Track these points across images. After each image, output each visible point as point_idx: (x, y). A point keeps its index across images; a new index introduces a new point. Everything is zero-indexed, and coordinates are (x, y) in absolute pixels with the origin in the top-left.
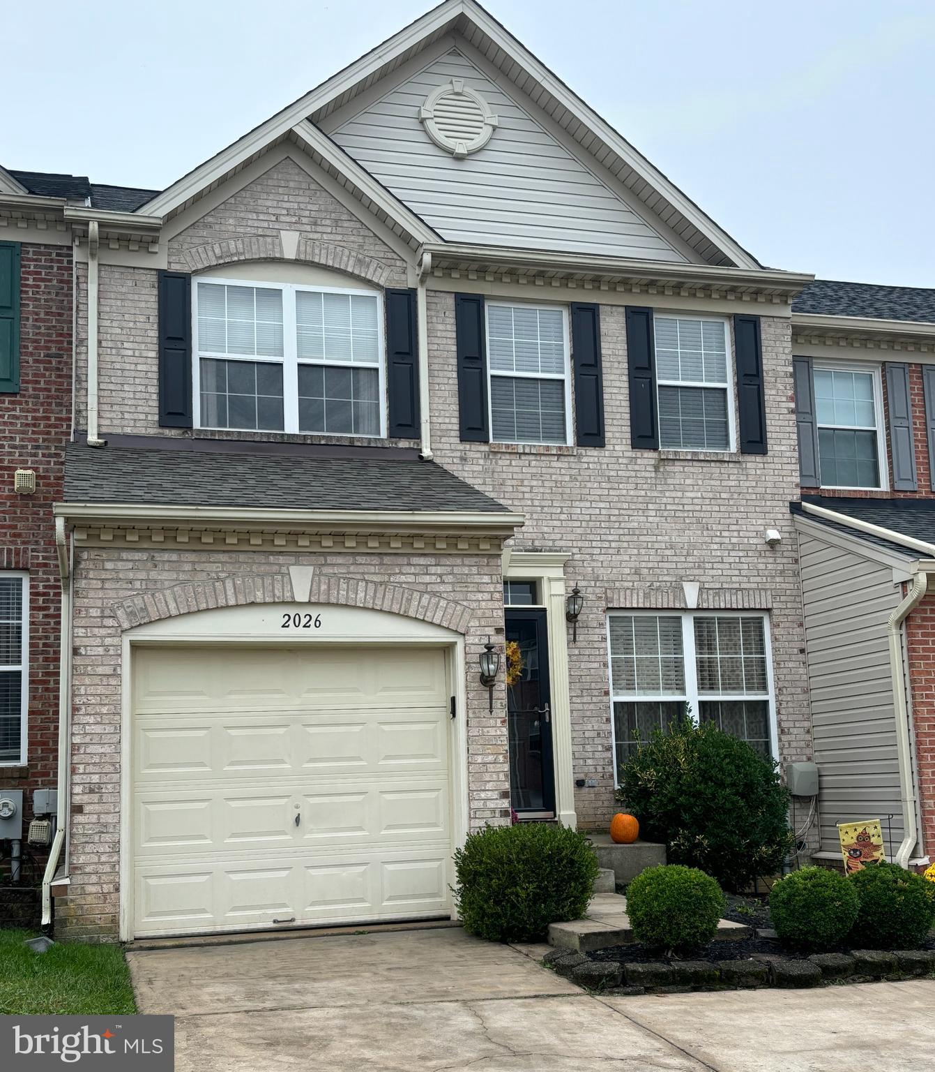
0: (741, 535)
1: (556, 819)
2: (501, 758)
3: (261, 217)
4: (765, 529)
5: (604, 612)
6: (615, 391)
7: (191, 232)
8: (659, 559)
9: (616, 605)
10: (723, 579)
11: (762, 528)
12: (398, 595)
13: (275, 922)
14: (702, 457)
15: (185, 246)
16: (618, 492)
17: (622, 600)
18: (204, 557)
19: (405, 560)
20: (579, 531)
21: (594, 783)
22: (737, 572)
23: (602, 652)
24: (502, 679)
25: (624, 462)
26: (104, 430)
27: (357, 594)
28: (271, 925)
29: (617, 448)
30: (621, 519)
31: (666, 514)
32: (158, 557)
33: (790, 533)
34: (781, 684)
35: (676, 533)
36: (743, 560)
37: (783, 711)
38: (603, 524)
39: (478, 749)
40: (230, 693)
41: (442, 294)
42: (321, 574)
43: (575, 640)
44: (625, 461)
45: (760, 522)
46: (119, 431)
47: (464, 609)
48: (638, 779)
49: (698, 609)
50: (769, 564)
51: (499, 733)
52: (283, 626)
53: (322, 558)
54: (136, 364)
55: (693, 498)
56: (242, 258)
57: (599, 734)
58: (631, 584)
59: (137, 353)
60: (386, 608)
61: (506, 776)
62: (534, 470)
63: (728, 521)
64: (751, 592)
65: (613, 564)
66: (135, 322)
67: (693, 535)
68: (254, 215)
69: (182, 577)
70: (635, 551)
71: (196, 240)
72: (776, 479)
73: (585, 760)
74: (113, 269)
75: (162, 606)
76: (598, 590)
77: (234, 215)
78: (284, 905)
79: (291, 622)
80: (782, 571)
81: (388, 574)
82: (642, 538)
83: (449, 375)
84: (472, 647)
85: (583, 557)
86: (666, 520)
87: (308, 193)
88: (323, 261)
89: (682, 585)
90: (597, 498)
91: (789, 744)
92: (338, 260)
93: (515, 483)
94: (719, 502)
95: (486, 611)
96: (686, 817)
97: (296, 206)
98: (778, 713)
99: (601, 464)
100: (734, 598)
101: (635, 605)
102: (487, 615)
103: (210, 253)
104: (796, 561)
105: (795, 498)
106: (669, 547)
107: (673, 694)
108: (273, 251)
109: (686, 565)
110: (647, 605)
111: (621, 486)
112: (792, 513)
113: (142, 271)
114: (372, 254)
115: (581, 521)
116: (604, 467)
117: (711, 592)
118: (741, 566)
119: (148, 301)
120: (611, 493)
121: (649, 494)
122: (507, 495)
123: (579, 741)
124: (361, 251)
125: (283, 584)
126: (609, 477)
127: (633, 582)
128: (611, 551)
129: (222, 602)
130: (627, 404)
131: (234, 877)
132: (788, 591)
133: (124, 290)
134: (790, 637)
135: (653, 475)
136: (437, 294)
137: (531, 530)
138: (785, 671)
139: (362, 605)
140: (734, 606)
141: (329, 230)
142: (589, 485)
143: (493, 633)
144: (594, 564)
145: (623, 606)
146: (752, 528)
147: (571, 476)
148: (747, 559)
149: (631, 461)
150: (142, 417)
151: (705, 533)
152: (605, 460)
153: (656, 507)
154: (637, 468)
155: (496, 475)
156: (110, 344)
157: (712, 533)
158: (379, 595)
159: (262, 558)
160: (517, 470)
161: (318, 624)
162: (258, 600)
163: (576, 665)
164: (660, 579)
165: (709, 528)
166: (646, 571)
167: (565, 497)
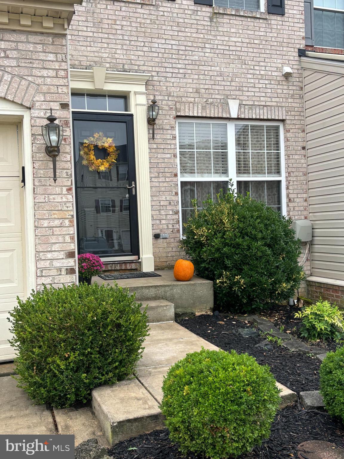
0: (267, 69)
1: (140, 260)
2: (67, 222)
4: (282, 66)
5: (174, 118)
8: (212, 83)
9: (182, 114)
10: (254, 99)
11: (280, 65)
14: (242, 14)
16: (185, 34)
17: (187, 110)
20: (157, 60)
21: (167, 235)
22: (263, 94)
23: (173, 146)
24: (68, 150)
29: (184, 2)
30: (187, 53)
31: (217, 51)
33: (298, 69)
34: (290, 170)
35: (224, 65)
36: (268, 86)
37: (290, 188)
38: (174, 56)
39: (44, 214)
43: (153, 138)
44: (189, 12)
45: (279, 61)
47: (29, 84)
48: (194, 234)
49: (238, 119)
50: (284, 89)
51: (64, 200)
55: (235, 42)
57: (170, 203)
58: (193, 99)
61: (72, 238)
62: (124, 14)
63: (258, 59)
64: (273, 108)
65: (180, 85)
67: (235, 67)
70: (196, 77)
72: (290, 32)
73: (160, 220)
76: (170, 103)
80: (293, 95)
82: (201, 68)
84: (38, 120)
85: (160, 79)
86: (218, 55)
89: (227, 102)
90: (170, 37)
91: (294, 209)
93: (110, 22)
94: (253, 46)
95: (51, 87)
96: (228, 263)
98: (287, 188)
99: (172, 13)
100: (261, 112)
101: (196, 115)
102: (52, 91)
104: (302, 88)
105: (302, 47)
106: (219, 75)
107: (220, 176)
109: (230, 88)
110: (204, 115)
111: (187, 30)
112: (300, 56)
115: (158, 53)
116: (175, 15)
117: (247, 107)
118: (266, 90)
120: (180, 34)
121: (206, 37)
122: (104, 31)
123: (156, 208)
126: (178, 22)
127: (195, 98)
128: (179, 76)
132: (296, 108)
134: (296, 139)
135: (209, 23)
137: (122, 57)
138: (293, 161)
140: (262, 117)
142: (164, 27)
143: (58, 108)
144: (168, 84)
145: (187, 114)
146: (274, 65)
147: (151, 20)
148: (271, 85)
149: (193, 13)
151: (244, 66)
152: (176, 10)
153: (211, 46)
154: (198, 18)
157: (248, 67)
160: (111, 12)
163: (154, 155)
164: (213, 97)
165: (246, 63)
166: (203, 91)
167: (147, 34)
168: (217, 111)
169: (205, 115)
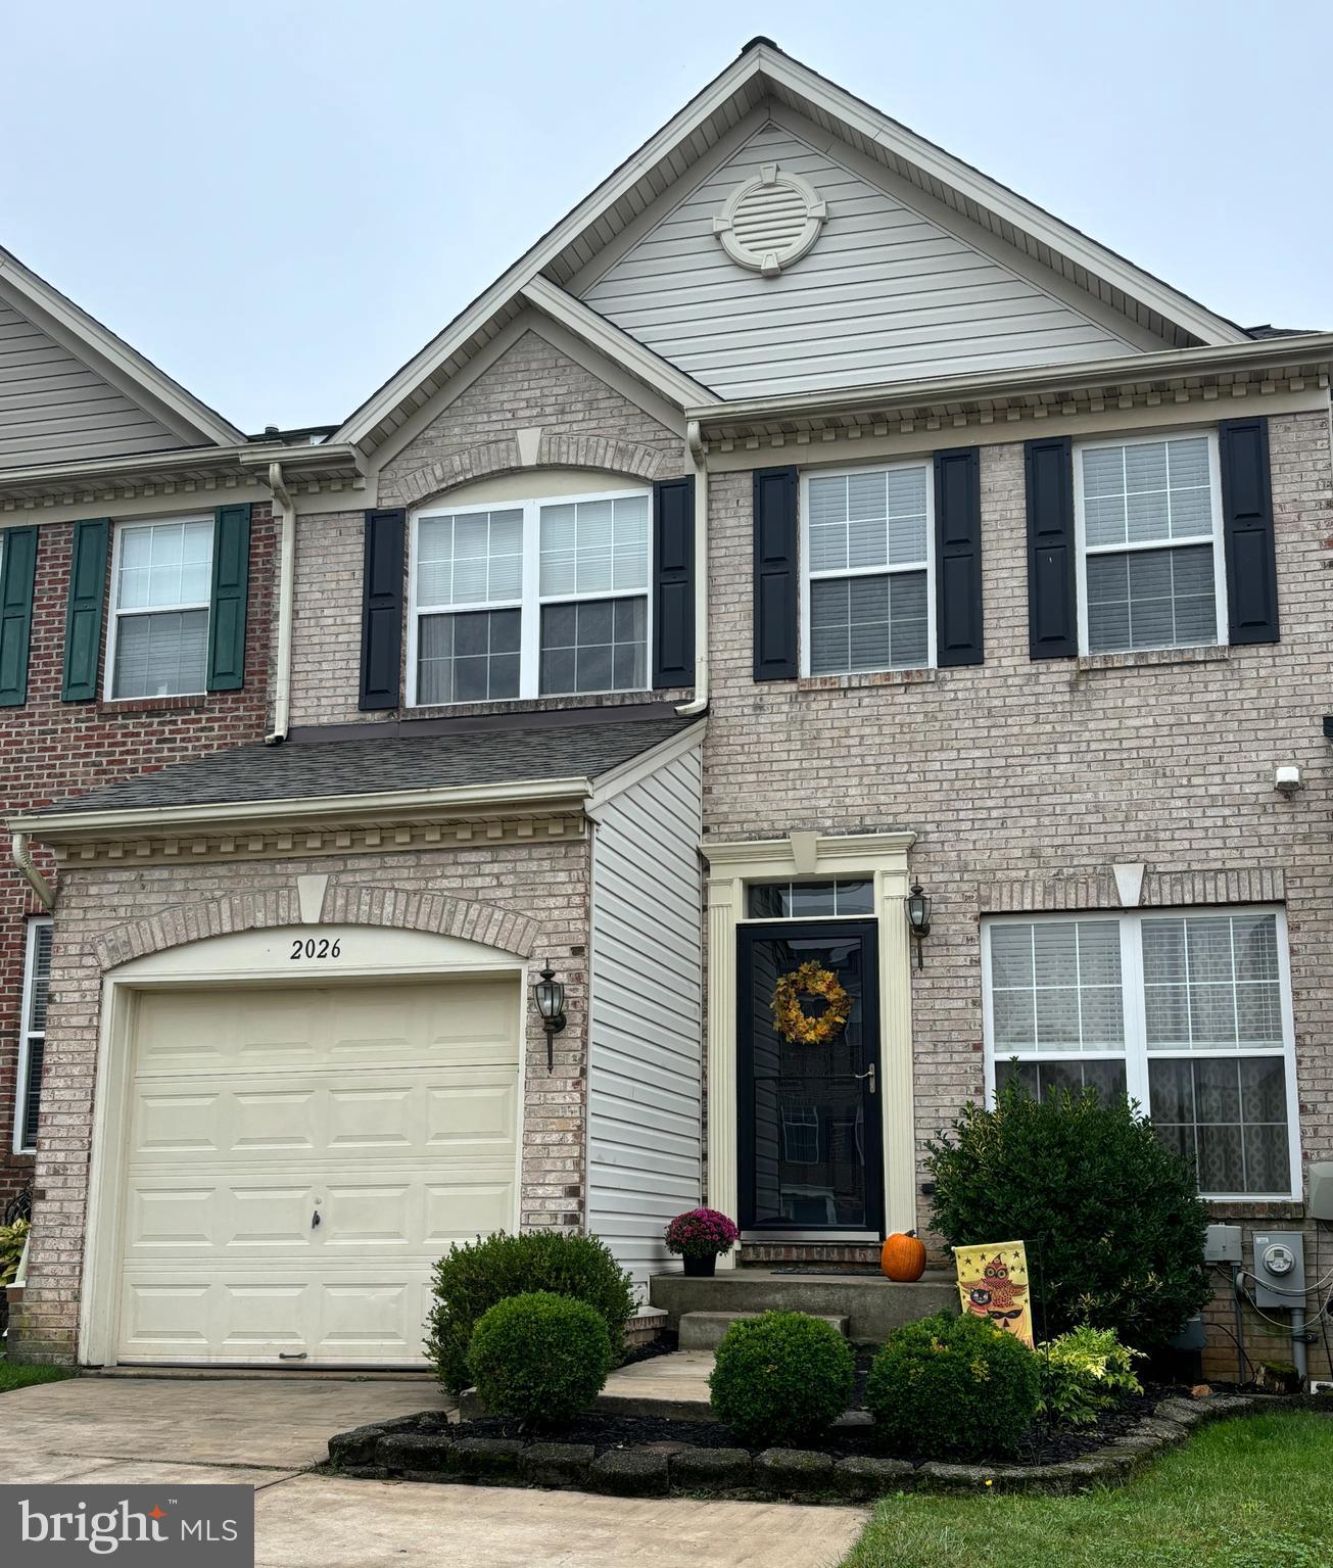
0: (1228, 780)
2: (569, 1138)
3: (494, 417)
4: (1274, 767)
5: (976, 919)
6: (1005, 574)
7: (408, 454)
8: (1075, 829)
9: (996, 909)
10: (1189, 856)
11: (1268, 766)
12: (437, 907)
13: (282, 1356)
14: (1154, 660)
15: (401, 473)
16: (1005, 731)
17: (1005, 899)
18: (198, 872)
19: (450, 858)
20: (937, 797)
22: (1218, 843)
23: (973, 983)
25: (1016, 683)
26: (297, 723)
27: (382, 908)
28: (276, 1360)
29: (1005, 662)
30: (1009, 772)
31: (1088, 757)
32: (148, 875)
35: (1105, 786)
36: (1231, 821)
37: (1307, 1075)
38: (977, 782)
39: (538, 1124)
40: (247, 1048)
41: (735, 476)
42: (338, 884)
43: (921, 966)
44: (1017, 681)
45: (1264, 756)
46: (313, 722)
47: (528, 922)
49: (1142, 908)
50: (1280, 824)
51: (568, 1100)
52: (293, 957)
53: (341, 863)
54: (337, 635)
55: (1137, 728)
56: (469, 476)
58: (1023, 873)
59: (339, 621)
60: (421, 926)
62: (867, 712)
63: (1203, 760)
64: (1245, 874)
65: (992, 844)
66: (338, 581)
67: (1141, 787)
68: (485, 416)
69: (173, 899)
70: (1033, 821)
71: (414, 464)
72: (1299, 681)
74: (316, 518)
75: (147, 938)
76: (965, 887)
77: (459, 422)
78: (293, 1335)
79: (303, 952)
80: (1308, 835)
81: (425, 879)
82: (1045, 799)
83: (742, 588)
84: (534, 976)
85: (943, 836)
86: (1089, 766)
87: (554, 372)
88: (572, 461)
89: (1114, 870)
90: (970, 744)
91: (1315, 1131)
92: (592, 455)
93: (836, 734)
94: (1189, 729)
95: (560, 923)
97: (538, 393)
98: (1300, 1077)
99: (977, 690)
100: (1210, 886)
101: (1028, 907)
102: (560, 929)
103: (430, 478)
106: (1093, 810)
108: (508, 459)
109: (1122, 837)
110: (1050, 905)
111: (1010, 721)
112: (1327, 734)
113: (347, 515)
114: (638, 438)
115: (941, 781)
116: (983, 693)
117: (1167, 878)
118: (1227, 832)
119: (351, 551)
120: (993, 734)
121: (1058, 729)
122: (823, 753)
124: (623, 437)
125: (290, 899)
126: (989, 709)
127: (1028, 869)
128: (989, 824)
129: (216, 930)
130: (1025, 591)
131: (236, 1292)
132: (1318, 869)
133: (326, 543)
134: (1321, 947)
135: (1067, 697)
136: (728, 476)
137: (859, 802)
138: (1312, 1005)
139: (388, 924)
140: (1211, 899)
141: (580, 416)
142: (956, 724)
143: (567, 955)
144: (961, 846)
145: (1006, 908)
146: (1250, 767)
147: (926, 714)
148: (1241, 819)
149: (1029, 680)
150: (341, 700)
151: (1160, 783)
152: (985, 684)
153: (1072, 747)
154: (1039, 689)
155: (807, 726)
156: (308, 614)
157: (1172, 782)
158: (412, 909)
159: (266, 869)
160: (840, 713)
161: (336, 951)
162: (258, 924)
163: (925, 1004)
164: (1075, 863)
165: (1168, 773)
166: (1050, 851)
167: (916, 747)
168: (1084, 894)
169: (1052, 907)
